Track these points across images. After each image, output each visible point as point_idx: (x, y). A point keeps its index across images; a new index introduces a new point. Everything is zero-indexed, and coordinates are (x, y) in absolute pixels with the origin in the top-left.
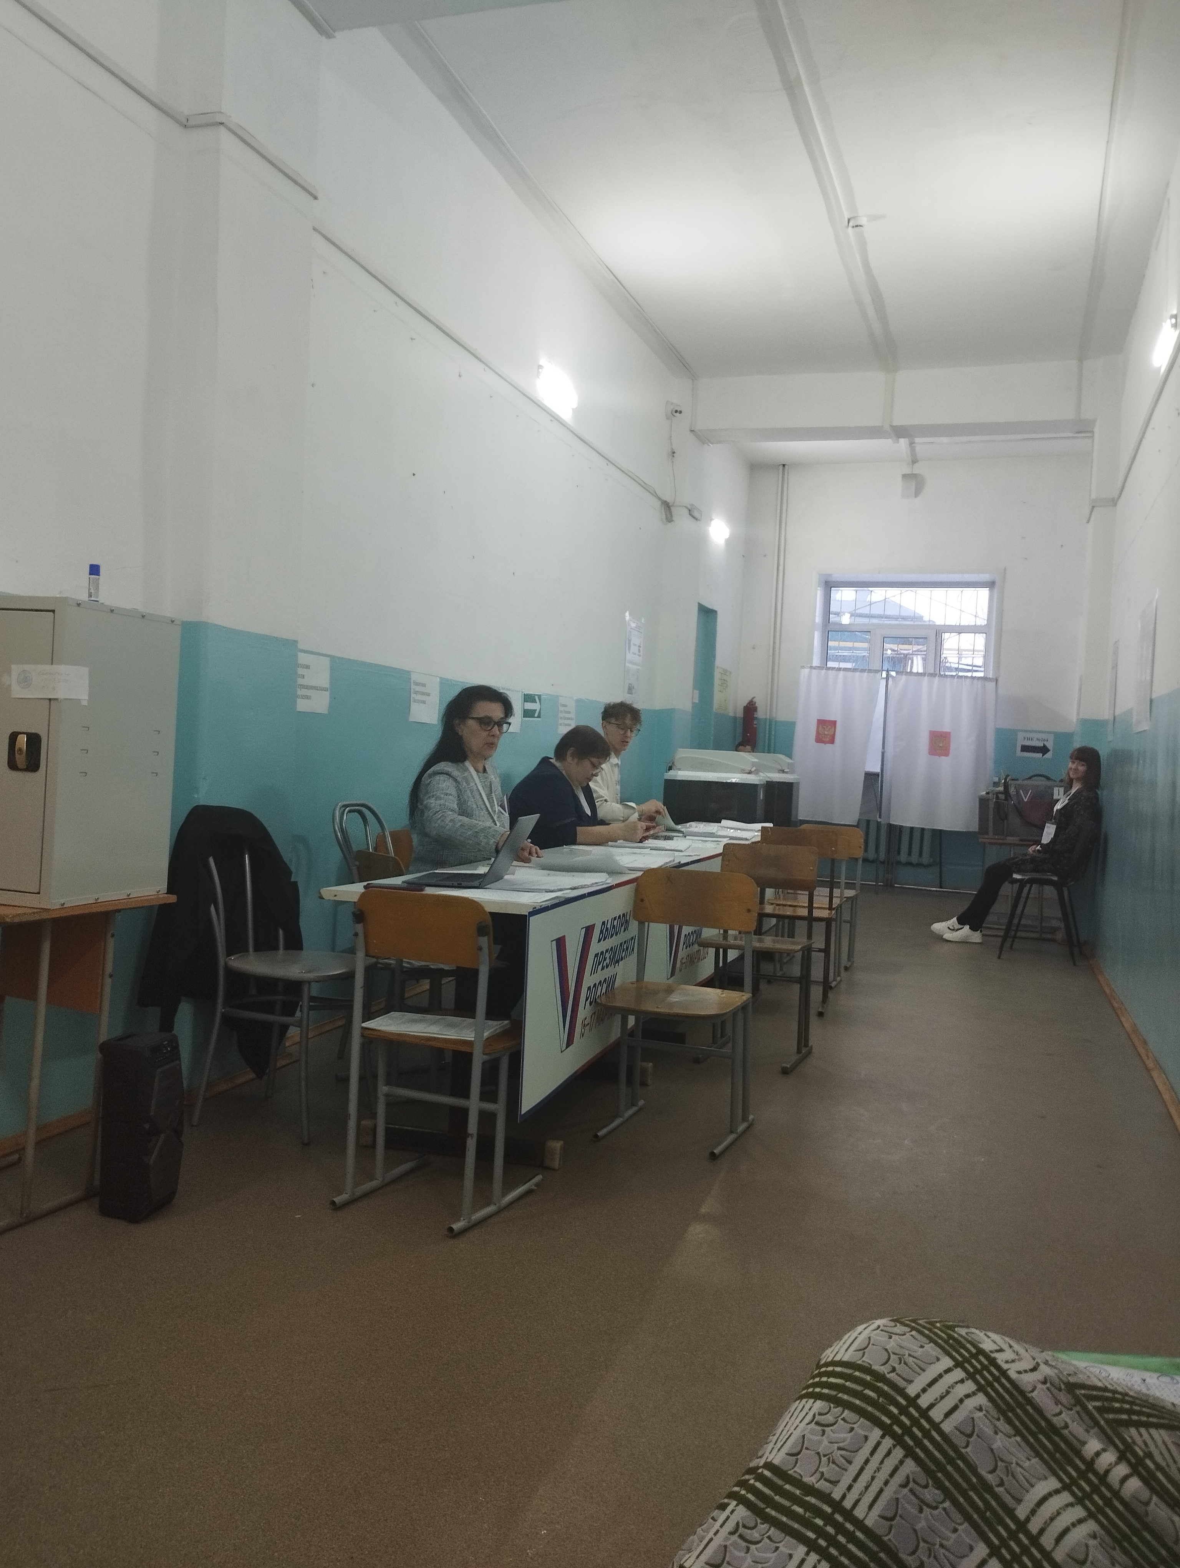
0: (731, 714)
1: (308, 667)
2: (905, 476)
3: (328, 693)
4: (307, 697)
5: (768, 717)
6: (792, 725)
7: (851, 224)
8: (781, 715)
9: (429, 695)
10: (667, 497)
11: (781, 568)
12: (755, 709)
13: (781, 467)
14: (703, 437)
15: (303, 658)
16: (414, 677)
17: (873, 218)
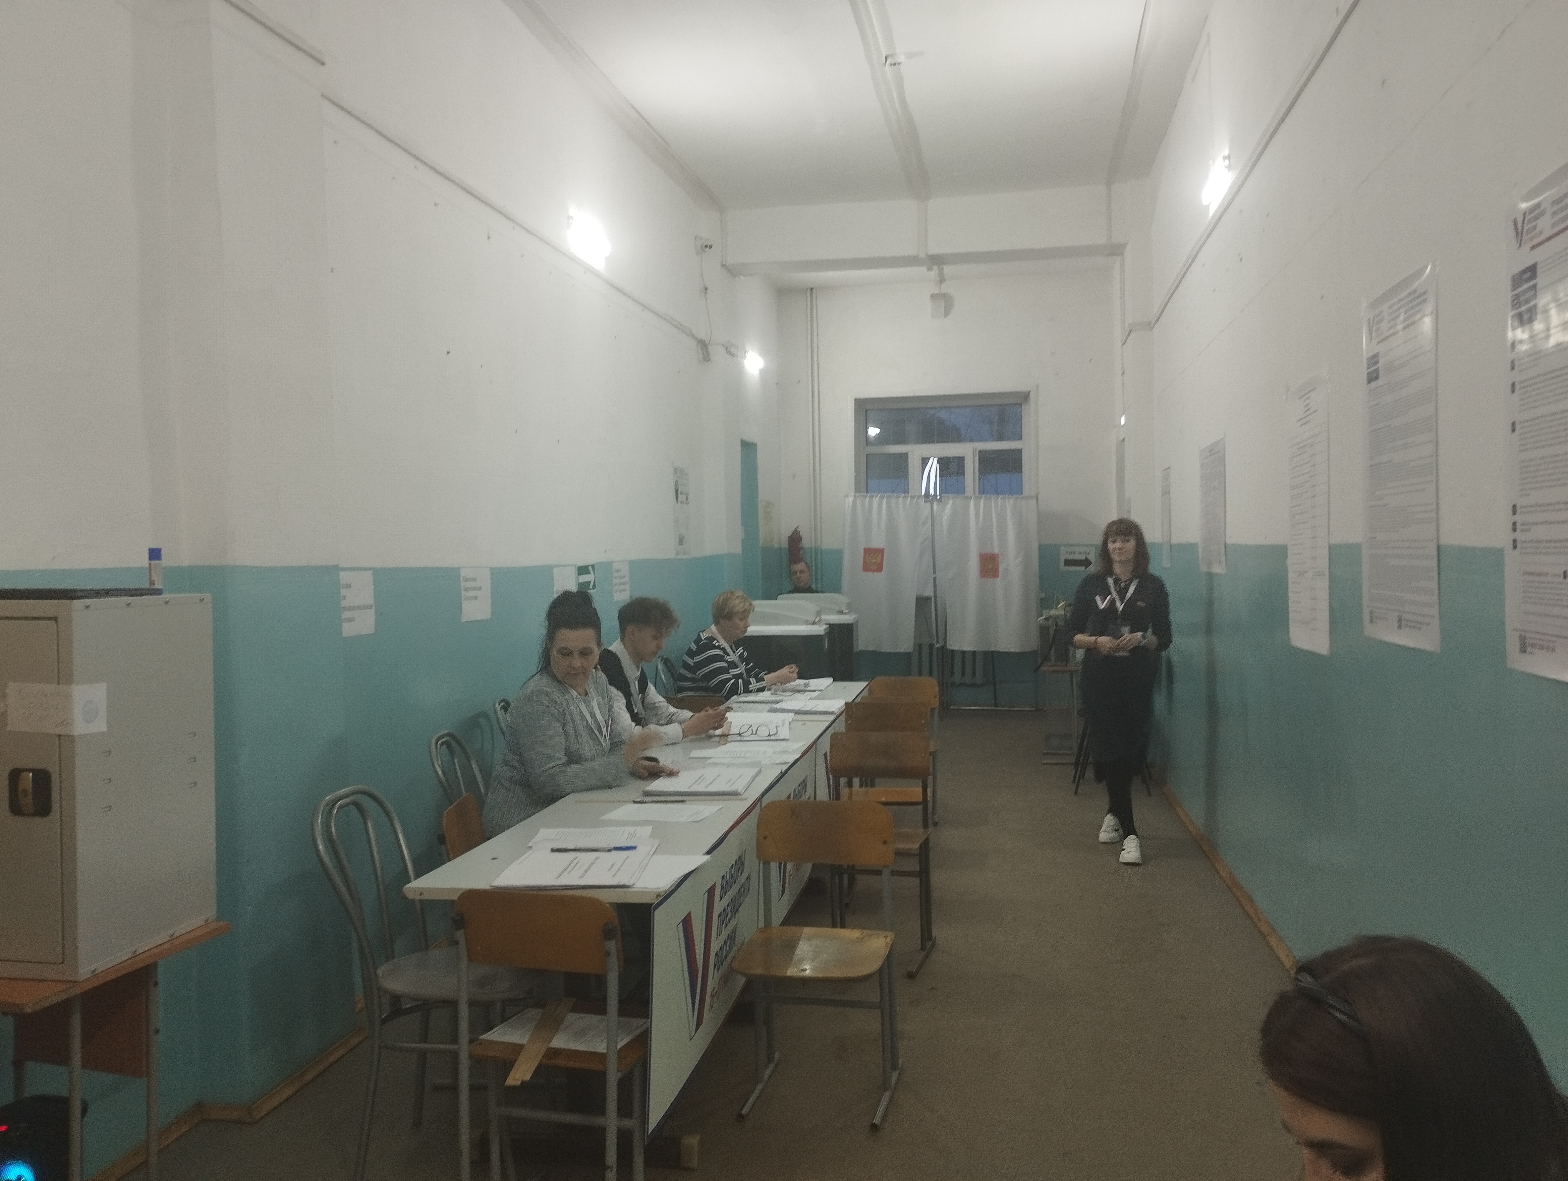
0: (776, 546)
1: (349, 586)
2: (933, 296)
3: (373, 611)
4: (350, 620)
5: (813, 546)
6: (839, 553)
7: (888, 61)
8: (828, 543)
9: (480, 588)
10: (702, 335)
11: (816, 394)
12: (800, 539)
13: (809, 291)
14: (732, 271)
15: (344, 577)
16: (463, 573)
17: (910, 55)
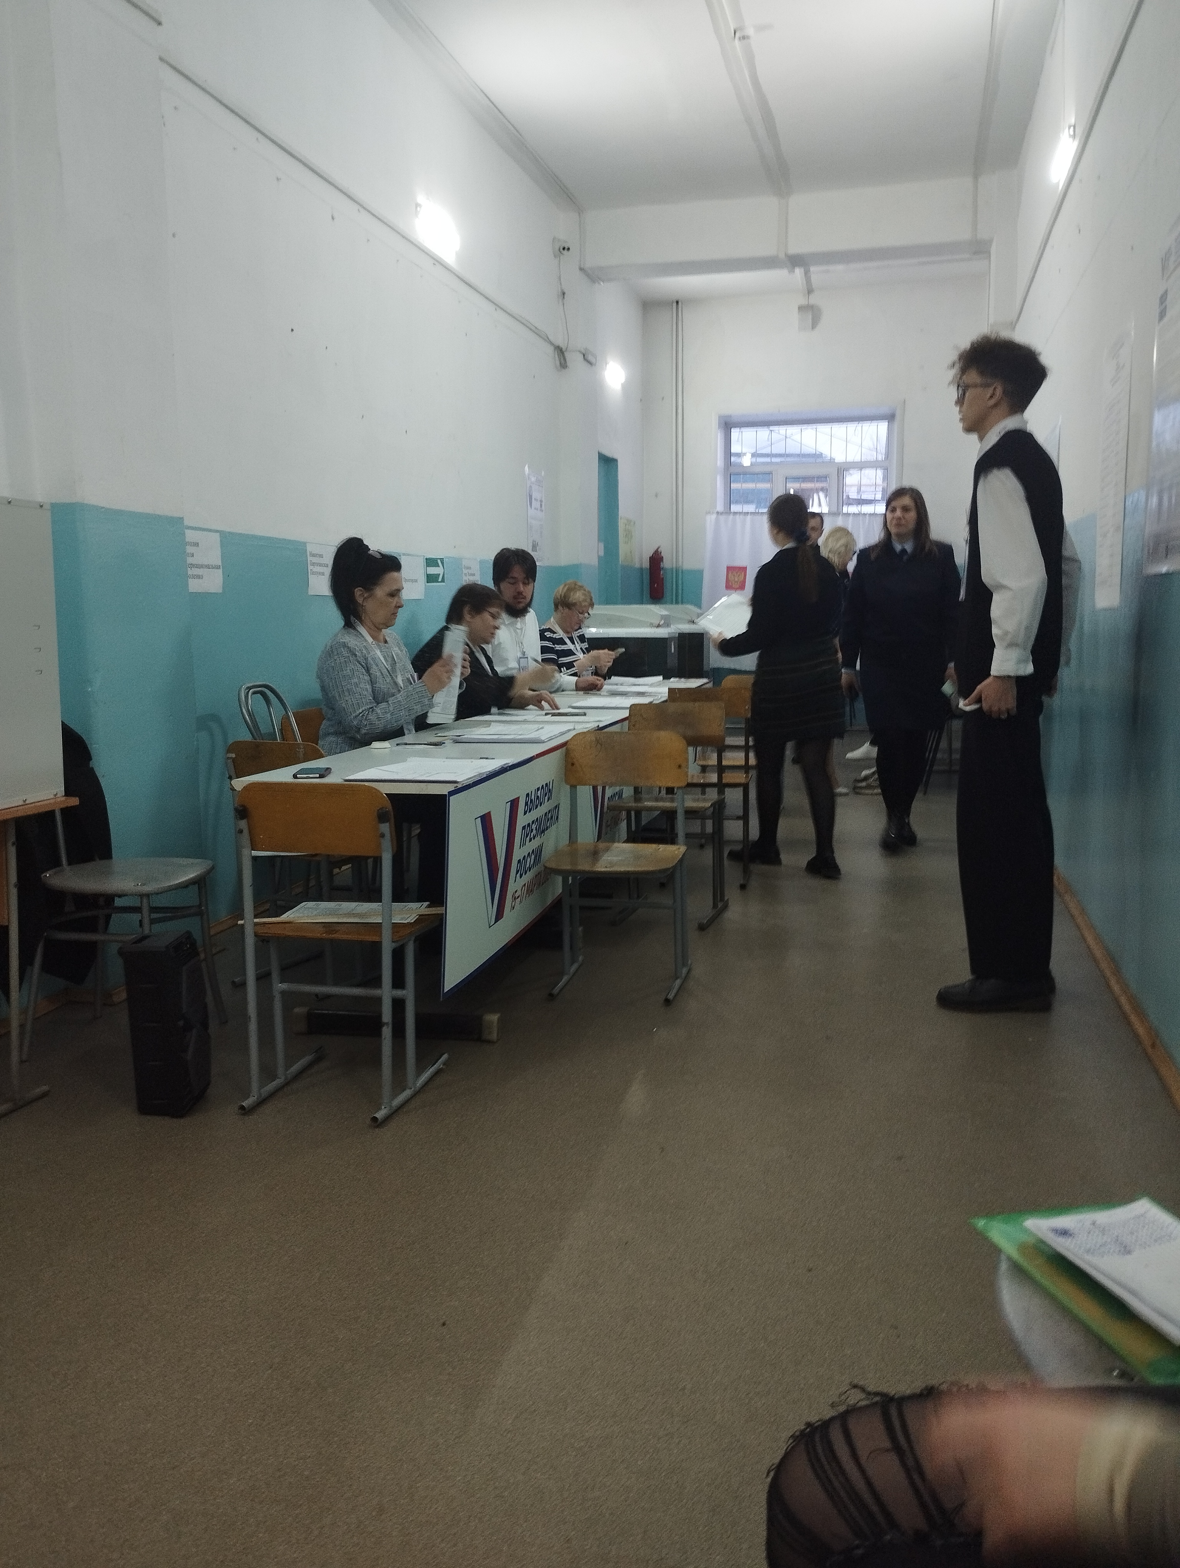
0: (637, 565)
1: (196, 544)
2: (801, 308)
3: (221, 571)
4: (199, 577)
5: (674, 566)
6: (700, 573)
7: (737, 35)
8: (688, 564)
10: (560, 342)
11: (680, 411)
12: (661, 559)
13: (675, 304)
14: (592, 276)
15: (190, 535)
16: (309, 548)
17: (760, 28)
